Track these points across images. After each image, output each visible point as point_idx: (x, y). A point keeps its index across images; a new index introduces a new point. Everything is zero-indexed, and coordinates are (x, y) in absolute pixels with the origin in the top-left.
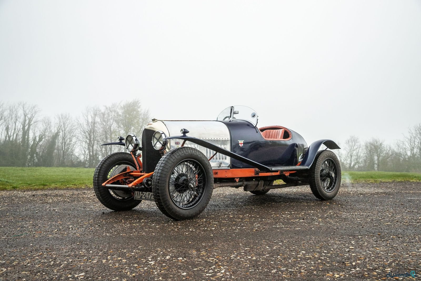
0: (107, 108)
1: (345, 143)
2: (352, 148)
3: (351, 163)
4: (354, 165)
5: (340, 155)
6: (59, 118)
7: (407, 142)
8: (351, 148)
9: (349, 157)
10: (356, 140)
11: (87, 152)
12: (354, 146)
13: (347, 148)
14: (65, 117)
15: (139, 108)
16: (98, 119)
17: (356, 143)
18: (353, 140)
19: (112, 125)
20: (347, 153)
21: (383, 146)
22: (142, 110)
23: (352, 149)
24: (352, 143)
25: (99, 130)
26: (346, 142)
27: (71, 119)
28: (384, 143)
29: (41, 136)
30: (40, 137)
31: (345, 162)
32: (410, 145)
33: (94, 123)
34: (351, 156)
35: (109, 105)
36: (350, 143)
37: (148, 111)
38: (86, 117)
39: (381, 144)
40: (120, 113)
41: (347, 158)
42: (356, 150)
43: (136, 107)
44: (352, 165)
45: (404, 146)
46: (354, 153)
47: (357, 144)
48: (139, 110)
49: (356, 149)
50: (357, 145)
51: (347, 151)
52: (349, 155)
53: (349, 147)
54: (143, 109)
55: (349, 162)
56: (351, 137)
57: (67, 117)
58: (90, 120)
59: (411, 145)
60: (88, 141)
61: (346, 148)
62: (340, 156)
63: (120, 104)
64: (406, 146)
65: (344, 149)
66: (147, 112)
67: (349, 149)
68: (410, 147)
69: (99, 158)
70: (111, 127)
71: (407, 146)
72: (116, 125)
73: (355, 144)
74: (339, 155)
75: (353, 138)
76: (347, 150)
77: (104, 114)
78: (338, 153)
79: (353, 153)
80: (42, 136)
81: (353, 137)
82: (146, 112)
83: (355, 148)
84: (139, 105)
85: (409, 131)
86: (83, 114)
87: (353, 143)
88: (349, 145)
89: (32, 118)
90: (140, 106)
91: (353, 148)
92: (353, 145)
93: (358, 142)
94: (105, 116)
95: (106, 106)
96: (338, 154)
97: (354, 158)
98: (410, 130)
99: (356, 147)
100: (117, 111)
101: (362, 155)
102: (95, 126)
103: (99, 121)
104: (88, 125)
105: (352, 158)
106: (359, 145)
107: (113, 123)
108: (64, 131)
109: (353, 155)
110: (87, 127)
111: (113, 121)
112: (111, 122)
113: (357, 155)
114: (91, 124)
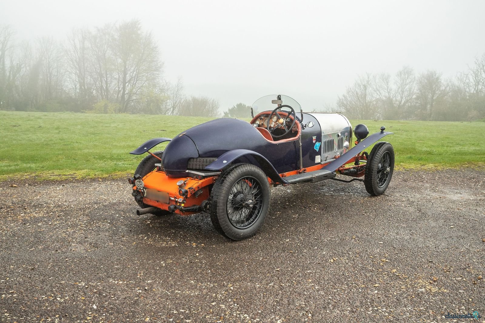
0: (98, 30)
1: (396, 76)
2: (405, 81)
3: (401, 101)
4: (405, 103)
5: (389, 91)
6: (40, 41)
7: (472, 75)
8: (403, 81)
9: (399, 93)
10: (410, 72)
11: (78, 86)
12: (407, 79)
13: (398, 82)
14: (48, 41)
15: (139, 29)
16: (87, 44)
17: (410, 75)
18: (406, 71)
19: (106, 52)
20: (398, 87)
21: (439, 80)
22: (143, 32)
23: (405, 83)
25: (91, 58)
26: (398, 75)
27: (55, 43)
28: (441, 78)
29: (18, 65)
30: (18, 67)
31: (394, 99)
32: (474, 79)
33: (83, 49)
34: (403, 92)
37: (150, 34)
38: (72, 42)
39: (438, 78)
40: (116, 37)
41: (397, 95)
42: (410, 84)
43: (135, 29)
44: (402, 104)
45: (467, 81)
46: (406, 88)
48: (139, 32)
49: (410, 82)
50: (410, 78)
52: (399, 91)
53: (401, 81)
55: (399, 98)
56: (404, 67)
57: (50, 40)
58: (78, 46)
59: (476, 79)
60: (78, 72)
62: (388, 92)
63: (115, 24)
64: (469, 81)
67: (400, 83)
68: (475, 81)
69: (94, 93)
70: (106, 55)
71: (472, 80)
72: (111, 52)
73: (408, 77)
74: (387, 90)
76: (398, 84)
77: (95, 38)
78: (386, 87)
79: (405, 88)
80: (20, 66)
81: (406, 68)
82: (148, 35)
83: (408, 81)
84: (139, 26)
85: (475, 62)
86: (68, 37)
87: (406, 76)
88: (401, 78)
89: (6, 42)
90: (140, 27)
91: (406, 81)
92: (406, 78)
93: (412, 75)
94: (97, 41)
95: (97, 28)
96: (387, 89)
97: (406, 93)
98: (477, 59)
99: (410, 81)
100: (112, 34)
101: (415, 91)
102: (84, 52)
103: (90, 46)
104: (76, 52)
105: (404, 94)
106: (413, 78)
107: (107, 50)
108: (48, 59)
109: (404, 90)
110: (74, 55)
111: (107, 46)
112: (105, 47)
113: (410, 91)
114: (80, 51)
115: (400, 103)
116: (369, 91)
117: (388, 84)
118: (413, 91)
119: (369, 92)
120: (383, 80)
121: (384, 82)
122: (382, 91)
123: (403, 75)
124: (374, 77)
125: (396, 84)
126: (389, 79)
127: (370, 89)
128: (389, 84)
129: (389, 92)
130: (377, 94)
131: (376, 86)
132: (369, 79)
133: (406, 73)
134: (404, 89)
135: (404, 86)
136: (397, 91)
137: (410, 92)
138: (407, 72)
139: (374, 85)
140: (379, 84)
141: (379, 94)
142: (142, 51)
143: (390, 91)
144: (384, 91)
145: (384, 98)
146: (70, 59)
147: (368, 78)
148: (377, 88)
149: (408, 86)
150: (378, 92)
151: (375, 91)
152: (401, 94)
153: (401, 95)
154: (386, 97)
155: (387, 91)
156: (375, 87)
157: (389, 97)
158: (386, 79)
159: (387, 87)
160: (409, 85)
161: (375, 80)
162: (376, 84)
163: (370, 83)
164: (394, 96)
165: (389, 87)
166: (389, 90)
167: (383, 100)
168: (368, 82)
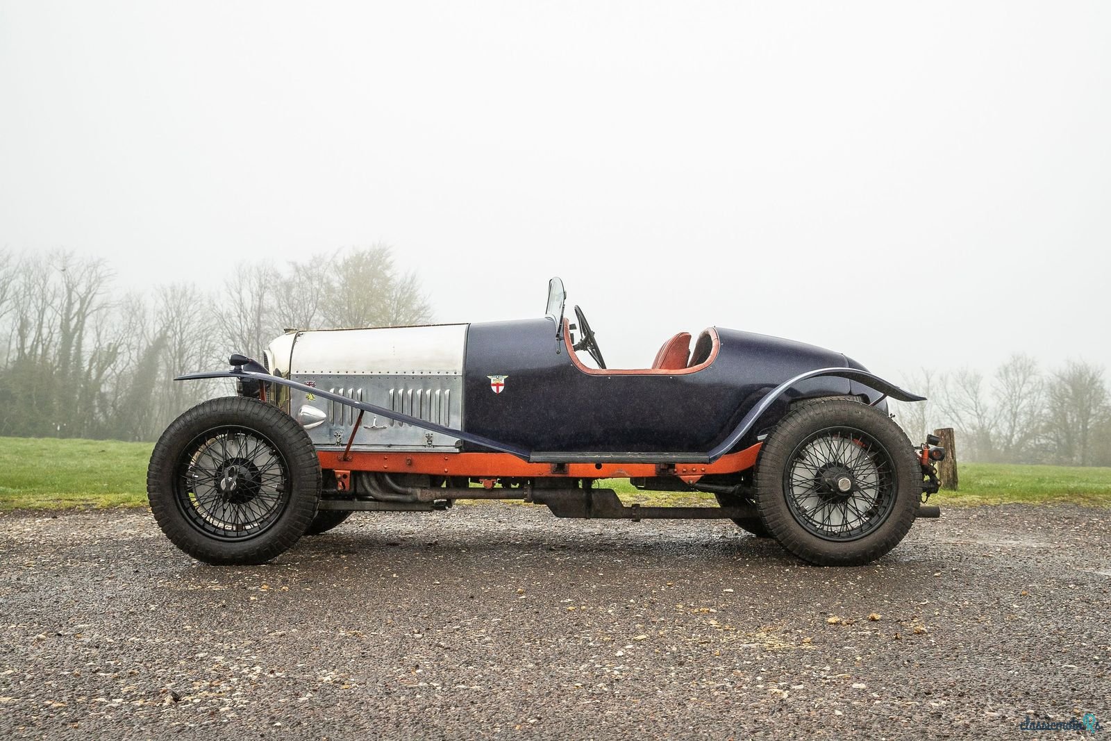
0: (297, 270)
1: (996, 377)
2: (1017, 389)
3: (1012, 435)
4: (1022, 441)
5: (980, 413)
6: (166, 295)
8: (1014, 389)
9: (1005, 417)
10: (1030, 367)
12: (1024, 383)
13: (1000, 391)
14: (184, 294)
15: (388, 267)
16: (270, 300)
17: (1030, 375)
18: (1018, 366)
19: (312, 319)
20: (1002, 404)
21: (1099, 384)
22: (395, 274)
23: (1017, 394)
24: (1018, 376)
26: (1000, 373)
27: (199, 299)
28: (1102, 378)
29: (112, 347)
30: (111, 351)
31: (993, 431)
33: (260, 311)
34: (1015, 415)
35: (304, 261)
36: (1011, 377)
37: (413, 279)
38: (236, 296)
39: (1092, 378)
40: (336, 285)
41: (999, 422)
42: (1030, 397)
43: (379, 267)
44: (1014, 443)
46: (1021, 406)
47: (1032, 378)
48: (388, 273)
49: (1030, 393)
50: (1029, 382)
51: (1000, 399)
52: (1005, 411)
53: (1007, 389)
54: (398, 271)
55: (1005, 431)
56: (1013, 357)
57: (189, 293)
58: (249, 303)
61: (997, 389)
62: (978, 414)
63: (334, 256)
65: (994, 394)
66: (412, 282)
67: (1006, 392)
72: (322, 319)
73: (1024, 379)
74: (976, 411)
75: (1021, 360)
76: (1001, 395)
77: (288, 287)
79: (1018, 405)
80: (116, 349)
81: (1018, 359)
82: (409, 280)
83: (1025, 390)
84: (388, 260)
86: (227, 285)
87: (1021, 378)
88: (1007, 381)
89: (90, 296)
90: (391, 262)
91: (1021, 389)
92: (1021, 383)
93: (1034, 374)
94: (293, 293)
95: (294, 264)
96: (975, 409)
97: (1023, 419)
99: (1030, 389)
100: (328, 278)
101: (1045, 411)
102: (261, 319)
103: (275, 305)
104: (242, 317)
105: (1017, 420)
106: (1037, 382)
107: (314, 313)
108: (179, 334)
109: (1018, 410)
110: (239, 324)
111: (315, 305)
112: (311, 308)
113: (1032, 412)
114: (251, 315)
115: (1010, 441)
116: (932, 412)
117: (976, 397)
118: (1040, 412)
119: (932, 415)
120: (964, 387)
121: (967, 392)
122: (964, 412)
123: (1013, 374)
124: (941, 379)
125: (998, 396)
126: (979, 383)
127: (935, 407)
128: (980, 395)
129: (979, 416)
130: (953, 420)
131: (948, 400)
132: (931, 384)
133: (1018, 369)
134: (1017, 408)
135: (1017, 401)
136: (999, 413)
137: (1032, 415)
138: (1021, 368)
139: (943, 397)
140: (955, 396)
141: (956, 419)
142: (394, 316)
143: (982, 414)
144: (970, 413)
145: (970, 430)
146: (229, 335)
147: (928, 382)
148: (950, 407)
149: (1025, 402)
150: (953, 415)
151: (945, 412)
152: (1011, 418)
153: (1010, 423)
154: (974, 428)
155: (975, 413)
156: (945, 404)
157: (982, 428)
158: (971, 384)
159: (975, 402)
160: (1029, 399)
161: (945, 388)
162: (948, 396)
163: (934, 393)
164: (993, 423)
165: (979, 403)
166: (981, 410)
167: (967, 435)
168: (928, 389)
